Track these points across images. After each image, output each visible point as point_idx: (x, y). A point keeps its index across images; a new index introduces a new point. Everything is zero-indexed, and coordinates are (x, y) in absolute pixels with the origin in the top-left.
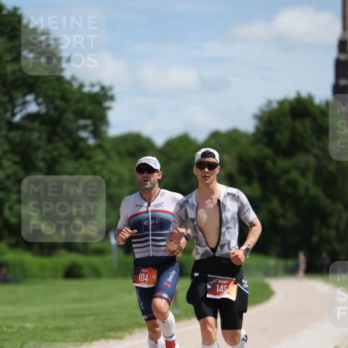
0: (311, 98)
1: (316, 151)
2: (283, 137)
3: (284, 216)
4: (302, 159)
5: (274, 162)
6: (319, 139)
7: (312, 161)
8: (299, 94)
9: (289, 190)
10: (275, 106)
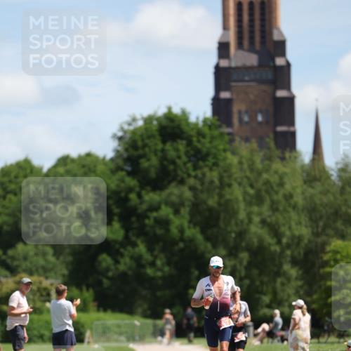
0: (185, 114)
1: (192, 181)
2: (151, 163)
3: (153, 264)
4: (174, 191)
5: (139, 196)
6: (195, 168)
7: (188, 194)
8: (170, 109)
9: (159, 231)
10: (140, 123)
